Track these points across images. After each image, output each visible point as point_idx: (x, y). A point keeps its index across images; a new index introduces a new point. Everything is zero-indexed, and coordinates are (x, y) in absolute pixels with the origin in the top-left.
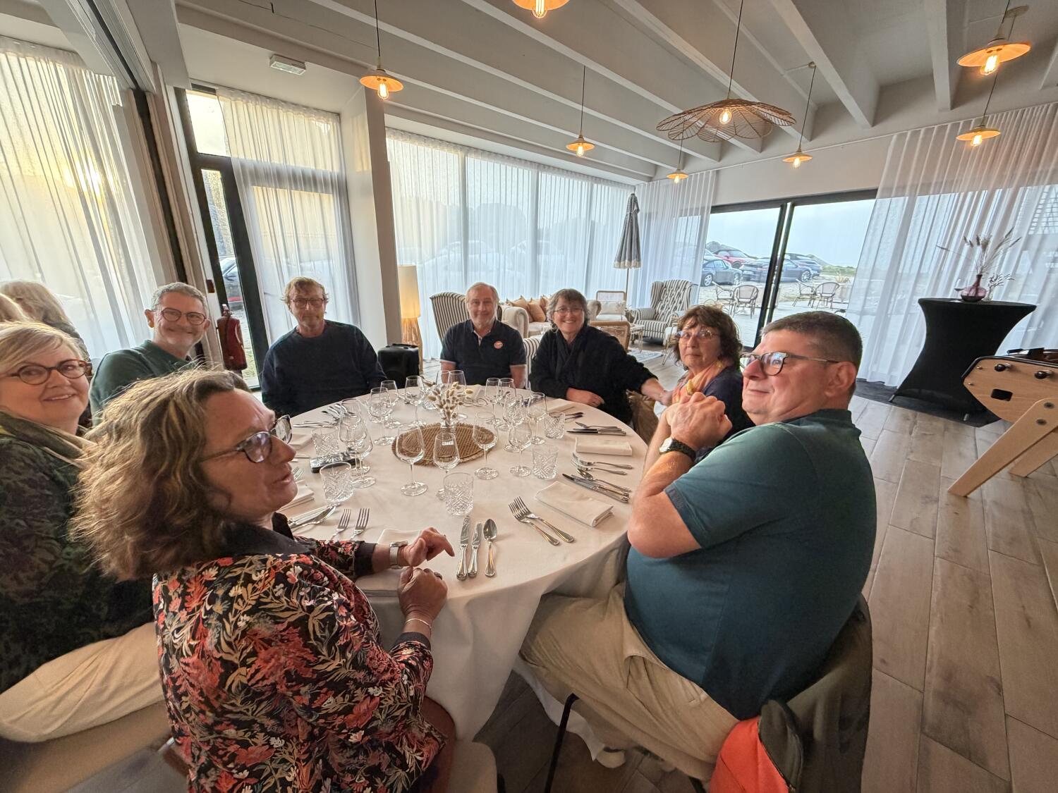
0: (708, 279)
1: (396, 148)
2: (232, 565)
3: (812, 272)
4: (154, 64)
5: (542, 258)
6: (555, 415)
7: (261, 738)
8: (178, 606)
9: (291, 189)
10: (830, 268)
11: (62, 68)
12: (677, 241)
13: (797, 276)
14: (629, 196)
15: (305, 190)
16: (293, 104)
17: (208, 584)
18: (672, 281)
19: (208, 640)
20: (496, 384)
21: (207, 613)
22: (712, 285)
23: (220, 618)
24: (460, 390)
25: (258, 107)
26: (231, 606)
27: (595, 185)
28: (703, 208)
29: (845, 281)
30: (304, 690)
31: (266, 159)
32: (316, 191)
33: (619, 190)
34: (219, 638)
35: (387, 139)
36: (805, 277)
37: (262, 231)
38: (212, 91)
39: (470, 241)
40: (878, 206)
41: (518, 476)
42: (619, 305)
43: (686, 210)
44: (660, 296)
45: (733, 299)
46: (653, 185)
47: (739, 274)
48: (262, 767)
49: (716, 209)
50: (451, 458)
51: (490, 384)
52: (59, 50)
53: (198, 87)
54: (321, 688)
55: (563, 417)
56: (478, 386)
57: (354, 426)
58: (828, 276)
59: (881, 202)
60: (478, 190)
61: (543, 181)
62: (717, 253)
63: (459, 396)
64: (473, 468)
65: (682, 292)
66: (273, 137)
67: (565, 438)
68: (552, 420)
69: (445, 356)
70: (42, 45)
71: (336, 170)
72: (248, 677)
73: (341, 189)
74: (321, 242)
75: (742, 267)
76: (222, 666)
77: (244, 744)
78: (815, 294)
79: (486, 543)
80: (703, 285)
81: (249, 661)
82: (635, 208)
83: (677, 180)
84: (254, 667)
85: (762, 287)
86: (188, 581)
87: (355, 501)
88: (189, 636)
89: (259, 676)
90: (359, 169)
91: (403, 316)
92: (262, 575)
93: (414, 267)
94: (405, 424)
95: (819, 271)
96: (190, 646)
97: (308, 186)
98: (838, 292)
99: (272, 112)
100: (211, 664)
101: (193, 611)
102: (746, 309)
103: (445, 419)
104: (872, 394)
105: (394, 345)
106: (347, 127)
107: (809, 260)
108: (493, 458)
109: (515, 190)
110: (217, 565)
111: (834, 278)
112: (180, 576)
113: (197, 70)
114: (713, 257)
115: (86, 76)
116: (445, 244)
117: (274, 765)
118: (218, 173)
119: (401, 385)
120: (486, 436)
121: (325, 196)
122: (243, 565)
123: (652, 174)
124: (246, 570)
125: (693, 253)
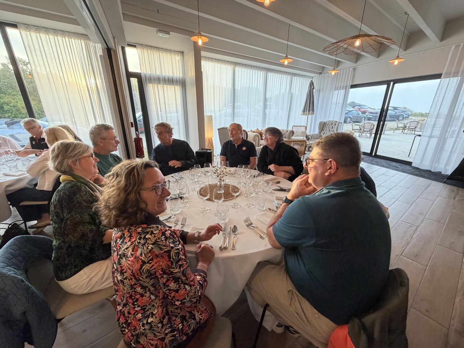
0: (348, 120)
1: (206, 65)
2: (146, 228)
3: (405, 116)
4: (114, 38)
5: (267, 111)
6: (267, 182)
7: (148, 294)
8: (128, 240)
9: (163, 84)
10: (415, 114)
11: (83, 42)
12: (333, 101)
13: (396, 118)
14: (310, 81)
15: (169, 85)
16: (165, 49)
17: (139, 233)
18: (330, 121)
19: (138, 252)
20: (242, 167)
21: (138, 243)
22: (350, 122)
23: (143, 245)
24: (226, 170)
25: (152, 52)
26: (146, 241)
27: (294, 77)
28: (346, 86)
29: (423, 120)
30: (165, 276)
31: (154, 73)
32: (173, 85)
33: (305, 79)
34: (141, 252)
35: (202, 62)
36: (401, 119)
37: (152, 102)
38: (135, 46)
39: (235, 104)
40: (442, 83)
41: (249, 208)
42: (302, 133)
43: (338, 87)
44: (323, 128)
45: (361, 129)
46: (322, 76)
47: (365, 117)
48: (145, 307)
49: (353, 86)
50: (220, 198)
51: (239, 167)
52: (83, 35)
53: (129, 45)
54: (170, 278)
55: (271, 183)
56: (235, 168)
57: (183, 183)
58: (414, 118)
59: (444, 81)
60: (240, 82)
61: (269, 76)
62: (354, 107)
63: (226, 172)
64: (230, 203)
65: (334, 126)
66: (157, 63)
67: (271, 192)
68: (266, 184)
69: (221, 154)
70: (77, 33)
71: (181, 76)
72: (150, 267)
73: (183, 83)
74: (174, 106)
75: (366, 114)
76: (142, 262)
77: (142, 296)
78: (406, 127)
79: (233, 236)
80: (345, 122)
81: (151, 262)
82: (313, 87)
83: (333, 73)
84: (152, 264)
85: (376, 123)
86: (132, 232)
87: (181, 213)
88: (131, 251)
89: (153, 268)
90: (190, 75)
91: (206, 137)
92: (157, 232)
93: (211, 116)
94: (203, 183)
95: (409, 115)
96: (131, 254)
97: (170, 83)
98: (419, 125)
99: (157, 53)
100: (139, 261)
101: (133, 242)
102: (367, 134)
103: (219, 182)
104: (433, 178)
105: (202, 149)
106: (186, 57)
107: (404, 110)
108: (239, 199)
109: (256, 81)
110: (141, 227)
111: (417, 119)
112: (128, 230)
113: (129, 38)
114: (351, 109)
115: (91, 44)
116: (225, 106)
117: (150, 307)
118: (136, 79)
119: (202, 167)
120: (236, 189)
121: (176, 87)
122: (150, 228)
123: (321, 71)
124: (152, 229)
125: (340, 107)
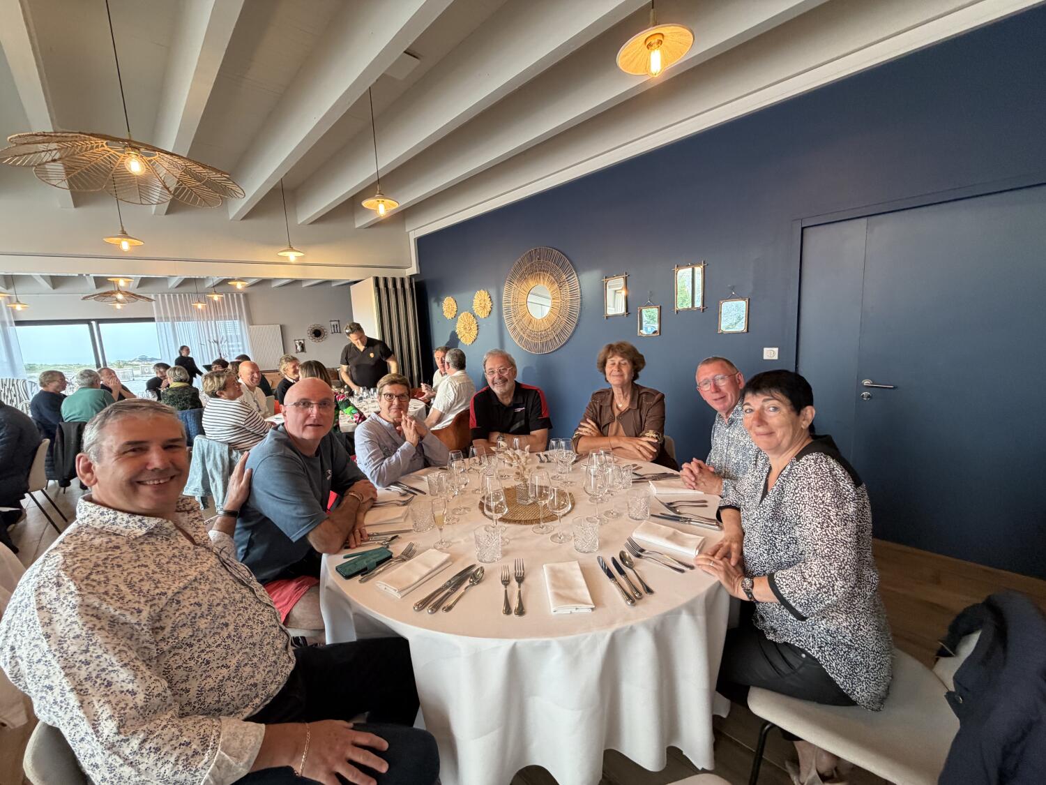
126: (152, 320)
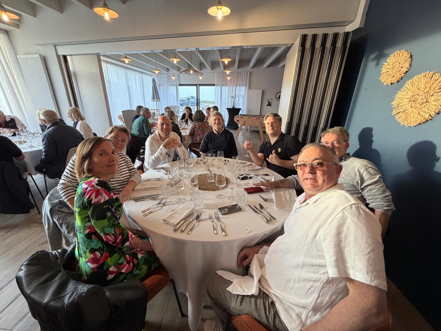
12: (170, 93)
28: (176, 84)
40: (216, 88)
43: (171, 84)
49: (180, 85)
83: (173, 78)
126: (214, 85)
